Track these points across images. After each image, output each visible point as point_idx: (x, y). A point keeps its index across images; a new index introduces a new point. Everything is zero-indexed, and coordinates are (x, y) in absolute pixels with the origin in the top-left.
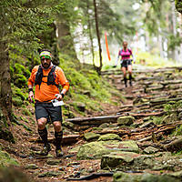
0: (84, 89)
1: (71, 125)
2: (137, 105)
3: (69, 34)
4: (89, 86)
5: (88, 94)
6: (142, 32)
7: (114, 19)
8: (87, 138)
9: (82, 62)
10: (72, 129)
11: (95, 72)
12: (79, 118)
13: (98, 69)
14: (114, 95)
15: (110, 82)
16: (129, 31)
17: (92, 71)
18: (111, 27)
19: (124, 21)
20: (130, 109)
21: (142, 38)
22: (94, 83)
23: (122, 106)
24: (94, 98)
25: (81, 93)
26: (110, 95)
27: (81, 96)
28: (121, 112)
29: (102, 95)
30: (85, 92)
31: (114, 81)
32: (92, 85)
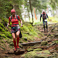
0: (27, 32)
1: (22, 46)
3: (19, 9)
5: (28, 34)
8: (29, 51)
10: (22, 48)
11: (31, 25)
13: (32, 24)
14: (39, 34)
15: (37, 29)
16: (44, 8)
17: (30, 24)
20: (46, 39)
22: (30, 29)
23: (43, 38)
24: (31, 35)
25: (25, 33)
26: (37, 34)
27: (25, 35)
28: (42, 40)
29: (34, 34)
30: (27, 33)
31: (38, 28)
32: (30, 30)
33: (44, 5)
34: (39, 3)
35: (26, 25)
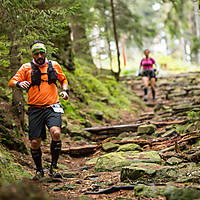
0: (102, 95)
1: (88, 134)
2: (158, 112)
3: (85, 37)
4: (106, 93)
5: (106, 101)
6: (163, 34)
7: (133, 20)
8: (105, 148)
9: (98, 67)
10: (89, 139)
11: (114, 78)
12: (96, 127)
13: (116, 75)
14: (133, 102)
15: (129, 89)
16: (149, 33)
17: (110, 77)
18: (130, 29)
19: (143, 22)
20: (151, 117)
21: (163, 41)
22: (112, 89)
23: (143, 113)
24: (112, 105)
25: (98, 100)
26: (129, 102)
27: (98, 104)
28: (142, 121)
29: (121, 102)
30: (103, 99)
31: (133, 87)
32: (110, 91)
33: (150, 27)
34: (136, 21)
35: (101, 77)
